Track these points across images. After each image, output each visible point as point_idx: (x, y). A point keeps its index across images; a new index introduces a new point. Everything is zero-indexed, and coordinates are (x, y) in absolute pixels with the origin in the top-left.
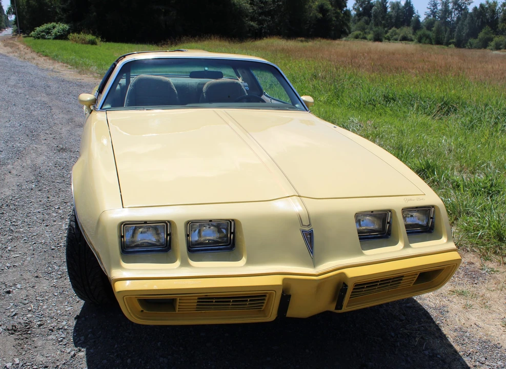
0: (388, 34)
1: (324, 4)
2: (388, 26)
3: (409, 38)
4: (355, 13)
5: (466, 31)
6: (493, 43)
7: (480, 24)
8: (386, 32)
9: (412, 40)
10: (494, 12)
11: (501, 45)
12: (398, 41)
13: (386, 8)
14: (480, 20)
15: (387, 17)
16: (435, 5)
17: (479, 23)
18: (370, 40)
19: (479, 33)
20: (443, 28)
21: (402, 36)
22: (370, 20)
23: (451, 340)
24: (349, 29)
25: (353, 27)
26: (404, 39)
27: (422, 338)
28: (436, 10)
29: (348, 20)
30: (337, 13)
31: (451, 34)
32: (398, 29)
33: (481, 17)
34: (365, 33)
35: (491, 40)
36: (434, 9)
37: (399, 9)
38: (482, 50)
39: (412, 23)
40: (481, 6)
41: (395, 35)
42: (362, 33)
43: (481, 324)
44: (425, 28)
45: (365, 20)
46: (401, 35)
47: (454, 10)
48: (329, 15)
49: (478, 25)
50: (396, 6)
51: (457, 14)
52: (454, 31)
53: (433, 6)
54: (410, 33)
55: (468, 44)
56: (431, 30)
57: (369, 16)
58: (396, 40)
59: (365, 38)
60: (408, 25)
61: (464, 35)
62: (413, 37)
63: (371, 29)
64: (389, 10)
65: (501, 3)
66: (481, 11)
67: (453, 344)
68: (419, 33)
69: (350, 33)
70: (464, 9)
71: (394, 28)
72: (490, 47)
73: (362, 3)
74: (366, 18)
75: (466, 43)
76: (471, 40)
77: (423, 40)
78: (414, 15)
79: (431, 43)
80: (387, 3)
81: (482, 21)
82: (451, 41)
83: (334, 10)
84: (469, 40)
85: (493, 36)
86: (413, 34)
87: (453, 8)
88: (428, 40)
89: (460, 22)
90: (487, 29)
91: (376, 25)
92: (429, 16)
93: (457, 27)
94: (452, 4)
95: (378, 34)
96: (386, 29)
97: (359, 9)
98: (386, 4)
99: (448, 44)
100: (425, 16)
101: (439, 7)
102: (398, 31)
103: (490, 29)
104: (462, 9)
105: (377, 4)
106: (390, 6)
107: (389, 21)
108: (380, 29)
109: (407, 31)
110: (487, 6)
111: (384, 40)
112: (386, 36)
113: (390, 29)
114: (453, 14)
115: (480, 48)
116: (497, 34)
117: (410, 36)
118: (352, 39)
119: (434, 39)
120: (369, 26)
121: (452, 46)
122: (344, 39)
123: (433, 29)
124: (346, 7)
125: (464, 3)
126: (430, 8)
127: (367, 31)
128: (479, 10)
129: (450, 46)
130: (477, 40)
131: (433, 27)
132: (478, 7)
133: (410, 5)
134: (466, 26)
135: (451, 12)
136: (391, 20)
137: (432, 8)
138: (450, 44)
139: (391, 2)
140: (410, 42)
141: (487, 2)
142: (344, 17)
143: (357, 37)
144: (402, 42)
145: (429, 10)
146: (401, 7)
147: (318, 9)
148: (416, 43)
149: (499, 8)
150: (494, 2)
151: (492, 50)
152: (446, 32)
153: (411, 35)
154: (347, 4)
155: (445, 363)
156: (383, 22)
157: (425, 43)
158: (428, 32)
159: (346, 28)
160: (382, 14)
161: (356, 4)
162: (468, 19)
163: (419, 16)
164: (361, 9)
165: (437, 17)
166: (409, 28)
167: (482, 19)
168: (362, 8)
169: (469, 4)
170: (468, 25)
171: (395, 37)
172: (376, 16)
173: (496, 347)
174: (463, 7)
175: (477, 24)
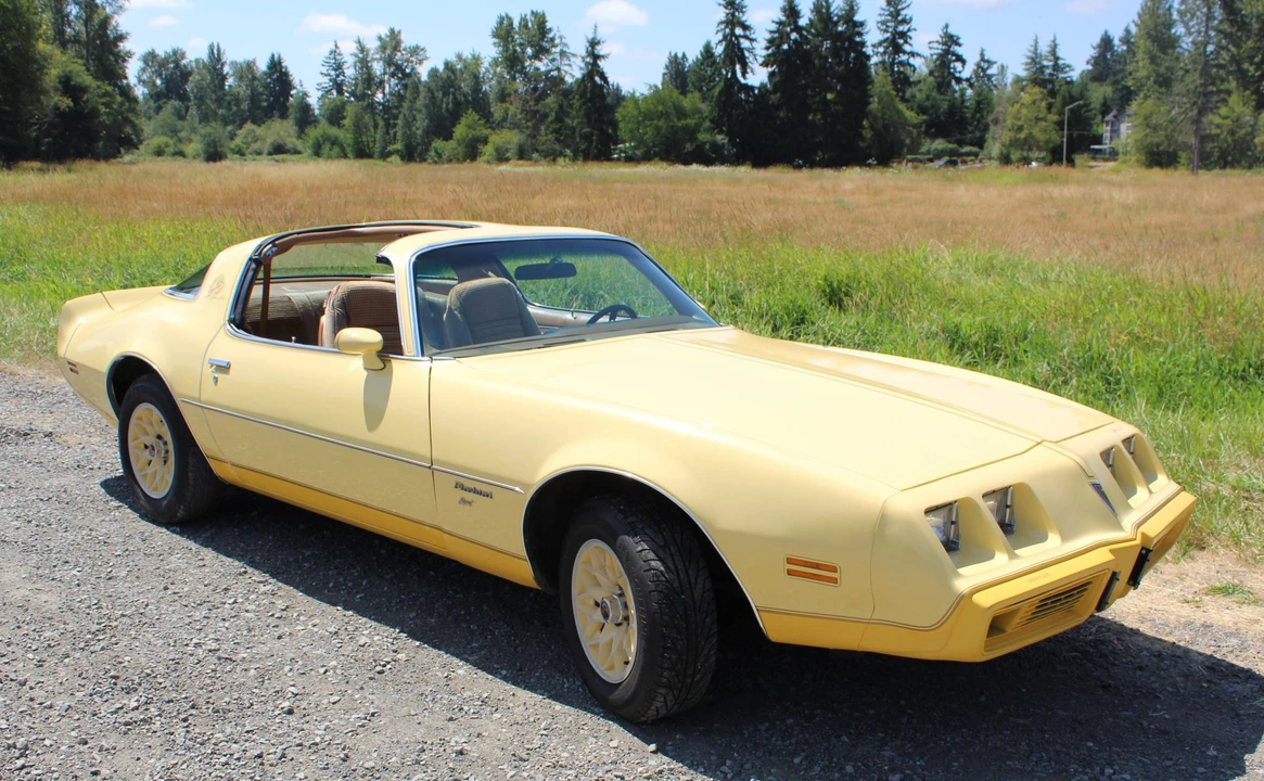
0: (238, 141)
1: (70, 72)
2: (233, 122)
3: (289, 146)
4: (146, 91)
5: (421, 124)
6: (488, 150)
7: (451, 106)
8: (232, 136)
9: (297, 152)
10: (476, 77)
11: (507, 150)
12: (264, 156)
13: (224, 78)
14: (451, 97)
15: (228, 98)
16: (339, 67)
17: (448, 104)
18: (194, 158)
19: (454, 125)
20: (367, 118)
21: (273, 144)
22: (187, 109)
23: (1151, 633)
24: (137, 131)
25: (147, 127)
26: (278, 149)
27: (1118, 640)
28: (341, 78)
29: (133, 110)
30: (106, 94)
31: (388, 133)
32: (260, 125)
33: (452, 90)
34: (180, 140)
35: (485, 141)
36: (338, 76)
37: (254, 78)
38: (467, 164)
39: (290, 110)
40: (448, 65)
41: (256, 141)
42: (171, 142)
43: (1158, 608)
44: (324, 123)
45: (175, 108)
46: (269, 141)
47: (386, 77)
48: (88, 100)
49: (447, 110)
50: (246, 71)
51: (397, 85)
52: (395, 125)
53: (335, 70)
54: (290, 136)
55: (432, 153)
56: (340, 126)
57: (183, 97)
58: (259, 153)
59: (181, 154)
60: (284, 116)
61: (419, 132)
62: (299, 144)
63: (194, 130)
64: (230, 81)
65: (490, 60)
66: (448, 78)
67: (1159, 637)
68: (313, 133)
69: (141, 142)
70: (409, 75)
71: (249, 126)
72: (484, 158)
73: (160, 66)
74: (177, 103)
75: (427, 150)
76: (438, 144)
77: (326, 148)
78: (293, 92)
79: (346, 157)
80: (223, 65)
81: (455, 98)
82: (391, 148)
83: (99, 87)
84: (433, 145)
85: (486, 132)
86: (299, 137)
87: (385, 74)
88: (336, 149)
89: (406, 105)
90: (471, 118)
91: (205, 119)
92: (328, 92)
93: (401, 117)
94: (381, 63)
95: (214, 142)
96: (229, 128)
97: (154, 83)
98: (222, 68)
99: (385, 155)
100: (320, 93)
101: (350, 72)
102: (260, 131)
103: (477, 117)
104: (406, 76)
105: (198, 68)
106: (231, 72)
107: (234, 108)
108: (215, 129)
109: (281, 129)
110: (459, 67)
111: (229, 156)
112: (233, 146)
113: (240, 127)
114: (387, 86)
115: (459, 161)
116: (493, 129)
117: (291, 141)
118: (148, 158)
119: (349, 145)
120: (185, 124)
121: (395, 159)
122: (127, 158)
123: (346, 122)
124: (126, 78)
125: (407, 61)
126: (329, 75)
127: (183, 134)
128: (445, 76)
129: (389, 159)
130: (452, 144)
131: (344, 118)
132: (441, 68)
133: (281, 67)
134: (420, 111)
135: (381, 83)
136: (238, 105)
137: (333, 73)
138: (390, 154)
139: (232, 63)
140: (295, 157)
141: (459, 57)
142: (122, 104)
143: (159, 153)
144: (276, 157)
145: (326, 79)
146: (258, 74)
147: (59, 86)
148: (310, 157)
149: (487, 70)
150: (474, 56)
151: (488, 162)
152: (376, 126)
153: (294, 140)
154: (127, 71)
155: (1179, 657)
156: (221, 111)
157: (329, 157)
158: (334, 131)
159: (128, 130)
160: (214, 92)
161: (143, 70)
162: (422, 95)
163: (306, 94)
164: (158, 82)
165: (347, 94)
166: (285, 123)
167: (454, 94)
168: (162, 79)
169: (421, 62)
170: (424, 110)
171: (256, 146)
172: (201, 99)
173: (1206, 626)
174: (408, 71)
175: (444, 106)
